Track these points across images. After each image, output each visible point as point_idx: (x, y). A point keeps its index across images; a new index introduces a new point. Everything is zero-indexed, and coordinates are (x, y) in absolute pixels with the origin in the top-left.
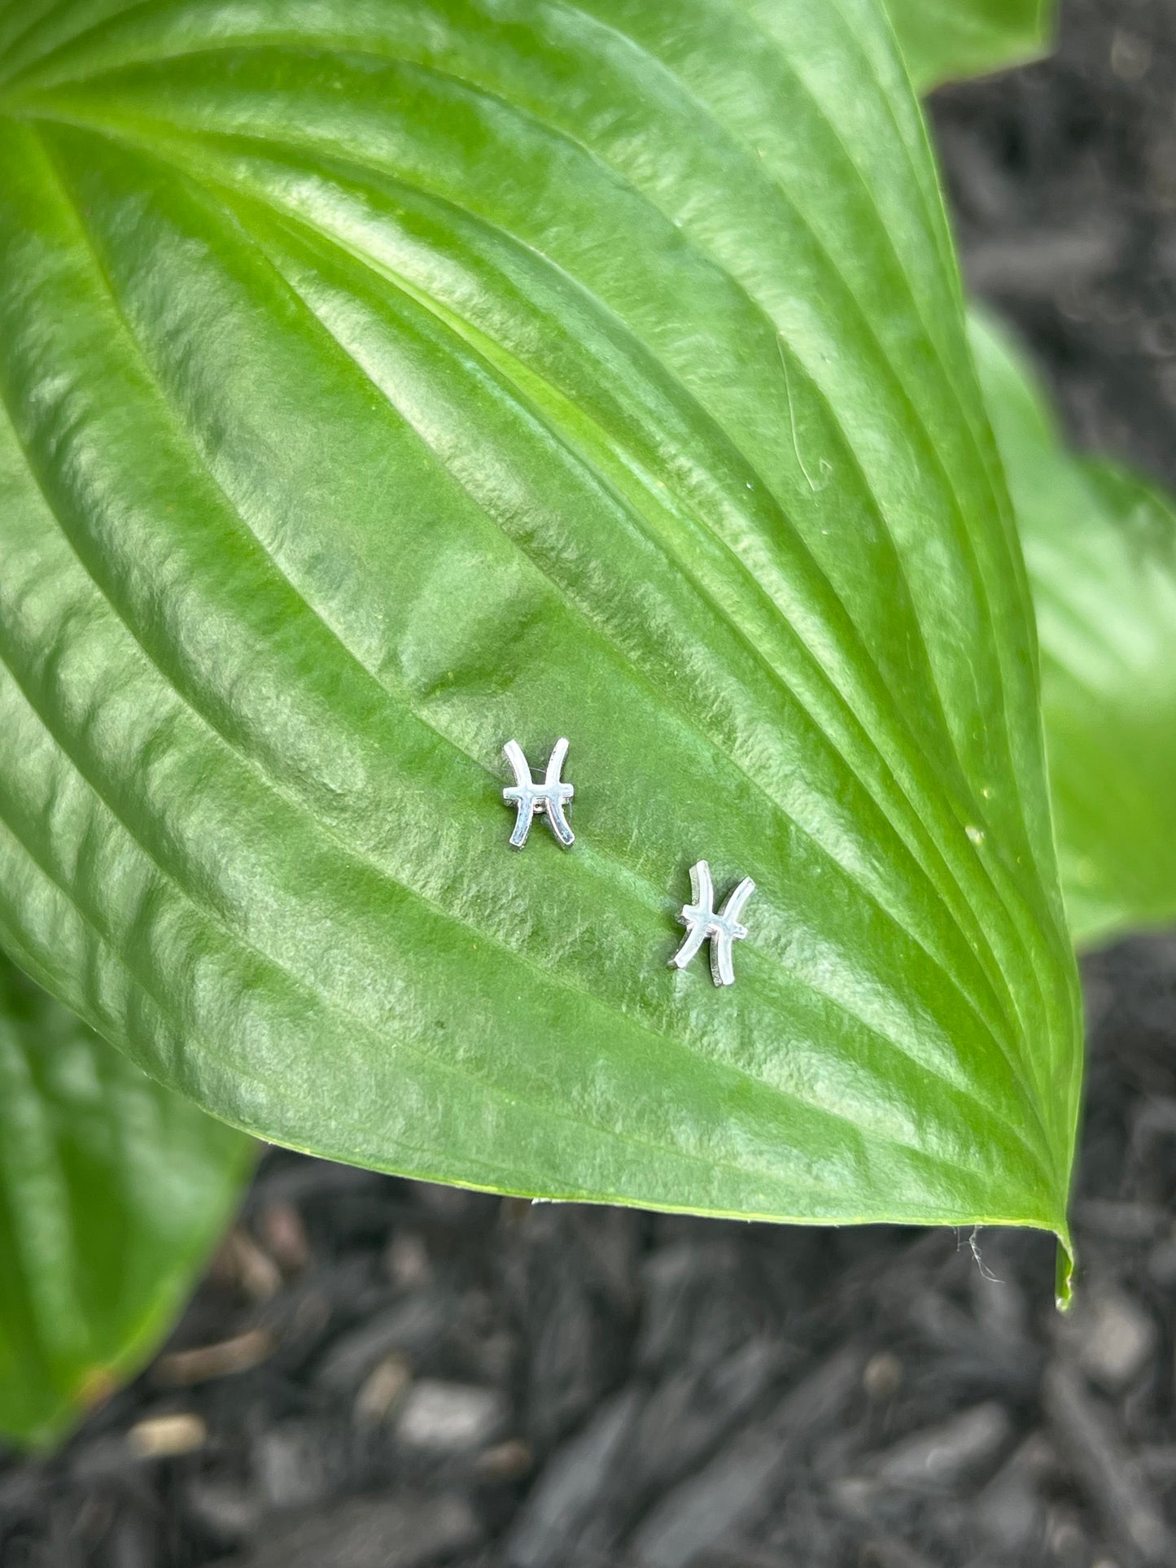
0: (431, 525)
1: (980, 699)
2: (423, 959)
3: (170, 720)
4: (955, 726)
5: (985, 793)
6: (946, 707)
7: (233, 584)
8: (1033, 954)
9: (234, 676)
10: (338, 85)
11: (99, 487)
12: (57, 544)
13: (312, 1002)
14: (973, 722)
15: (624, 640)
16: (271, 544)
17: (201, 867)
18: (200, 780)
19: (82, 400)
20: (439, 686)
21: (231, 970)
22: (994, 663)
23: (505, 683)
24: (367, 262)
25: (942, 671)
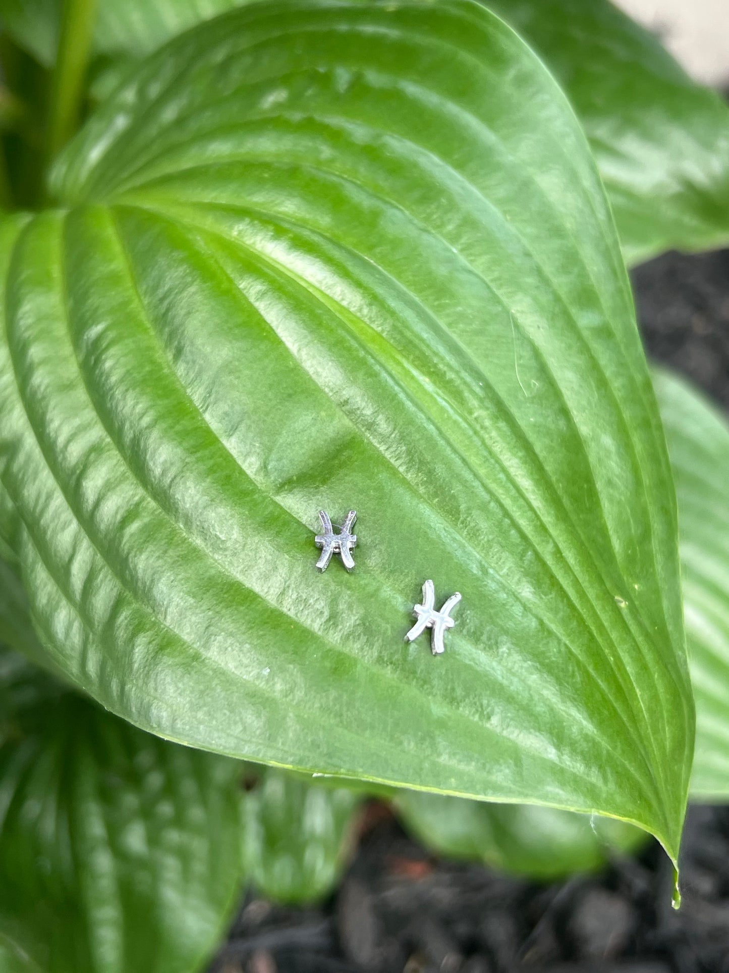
0: (290, 396)
1: (635, 530)
2: (261, 633)
3: (138, 505)
4: (617, 545)
5: (636, 587)
6: (611, 532)
7: (178, 427)
8: (656, 676)
9: (173, 476)
10: (266, 175)
11: (113, 379)
12: (89, 414)
13: (196, 657)
14: (629, 544)
15: (396, 460)
16: (202, 407)
17: (144, 583)
18: (149, 536)
19: (111, 335)
20: (288, 484)
21: (154, 640)
22: (645, 512)
23: (324, 482)
24: (270, 261)
25: (609, 512)
